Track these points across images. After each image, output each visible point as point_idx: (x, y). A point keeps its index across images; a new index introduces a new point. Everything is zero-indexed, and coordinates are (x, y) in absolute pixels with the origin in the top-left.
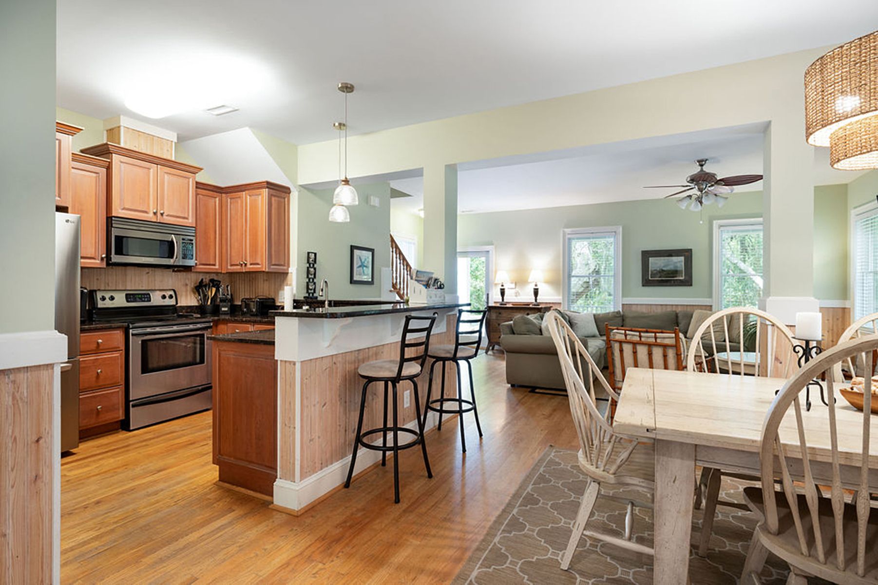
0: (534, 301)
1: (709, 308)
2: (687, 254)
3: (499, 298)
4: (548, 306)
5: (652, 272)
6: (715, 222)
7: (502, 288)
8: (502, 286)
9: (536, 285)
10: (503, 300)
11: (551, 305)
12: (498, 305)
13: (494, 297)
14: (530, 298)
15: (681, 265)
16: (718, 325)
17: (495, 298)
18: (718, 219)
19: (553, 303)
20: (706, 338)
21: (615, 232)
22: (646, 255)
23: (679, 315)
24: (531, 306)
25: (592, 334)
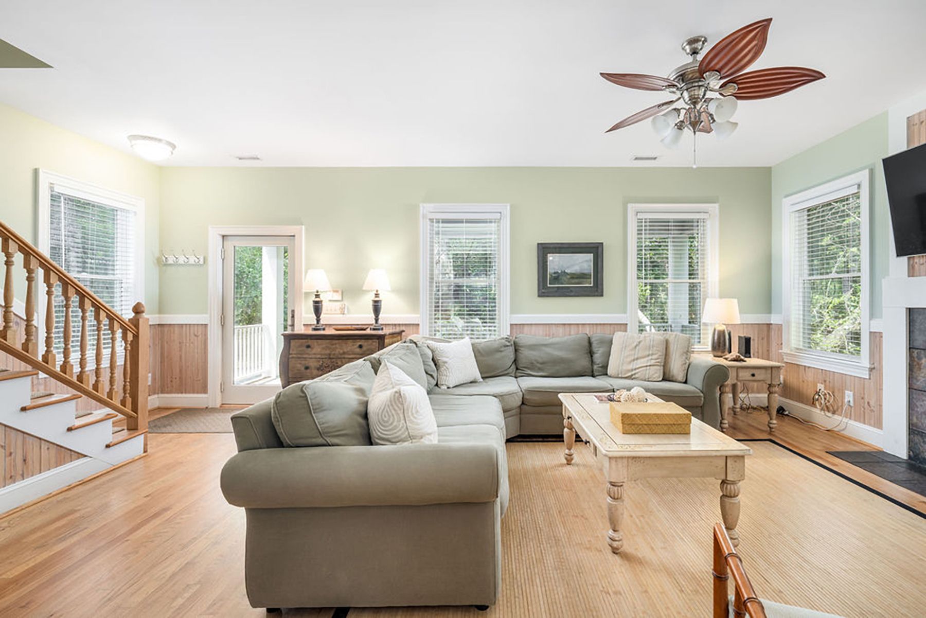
0: (374, 322)
1: (623, 327)
2: (596, 250)
3: (311, 318)
4: (398, 330)
5: (551, 275)
6: (630, 206)
7: (317, 299)
8: (317, 296)
9: (377, 295)
10: (318, 321)
11: (403, 328)
12: (310, 332)
13: (304, 315)
14: (368, 317)
15: (590, 266)
16: (652, 354)
17: (305, 320)
18: (635, 202)
19: (406, 325)
20: (637, 376)
21: (500, 213)
22: (544, 250)
23: (593, 340)
24: (368, 332)
25: (472, 379)
